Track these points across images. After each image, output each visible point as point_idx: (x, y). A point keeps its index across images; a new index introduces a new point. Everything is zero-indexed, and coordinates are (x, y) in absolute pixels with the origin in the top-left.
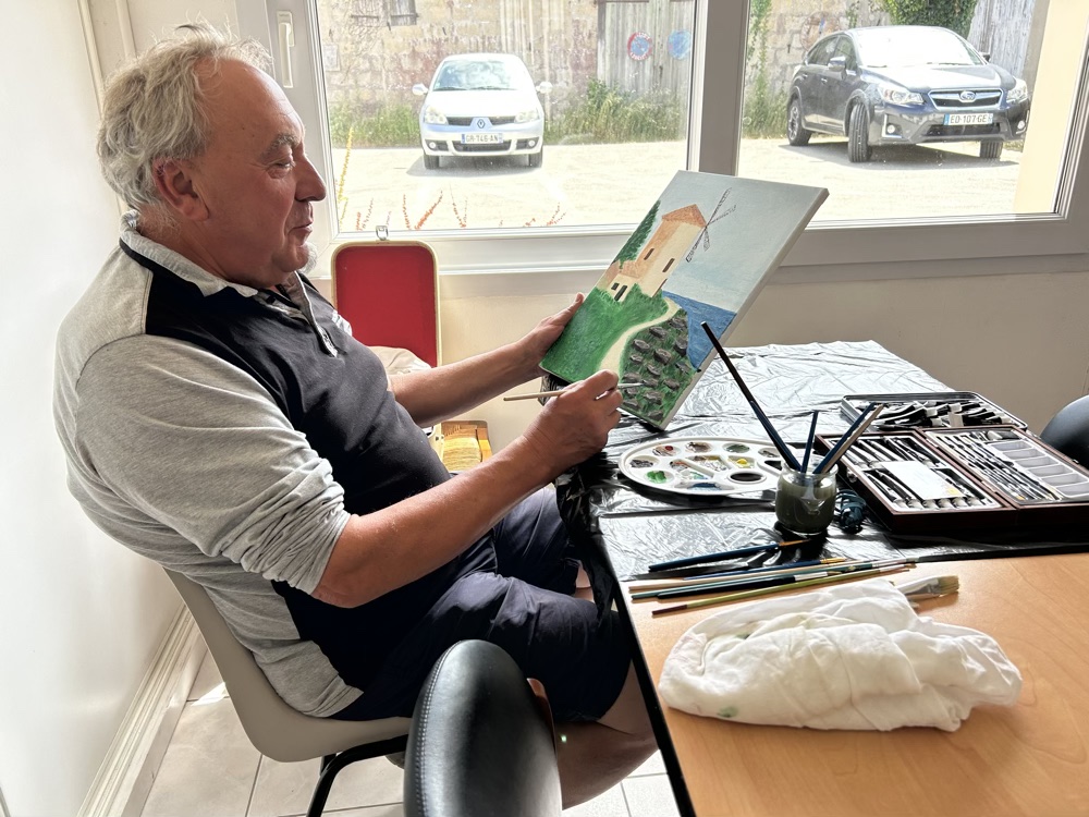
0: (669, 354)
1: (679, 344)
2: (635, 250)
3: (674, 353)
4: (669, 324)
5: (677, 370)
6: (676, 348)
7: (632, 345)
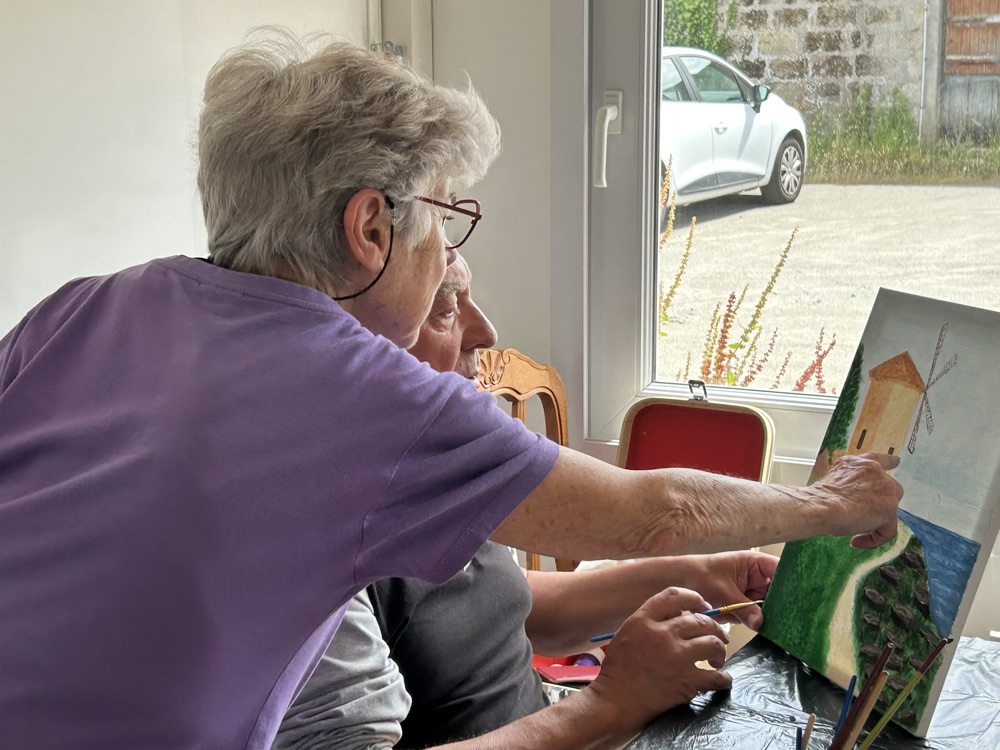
0: (909, 612)
1: (919, 596)
2: (844, 432)
3: (915, 611)
4: (902, 561)
5: (922, 640)
6: (917, 603)
7: (862, 599)
